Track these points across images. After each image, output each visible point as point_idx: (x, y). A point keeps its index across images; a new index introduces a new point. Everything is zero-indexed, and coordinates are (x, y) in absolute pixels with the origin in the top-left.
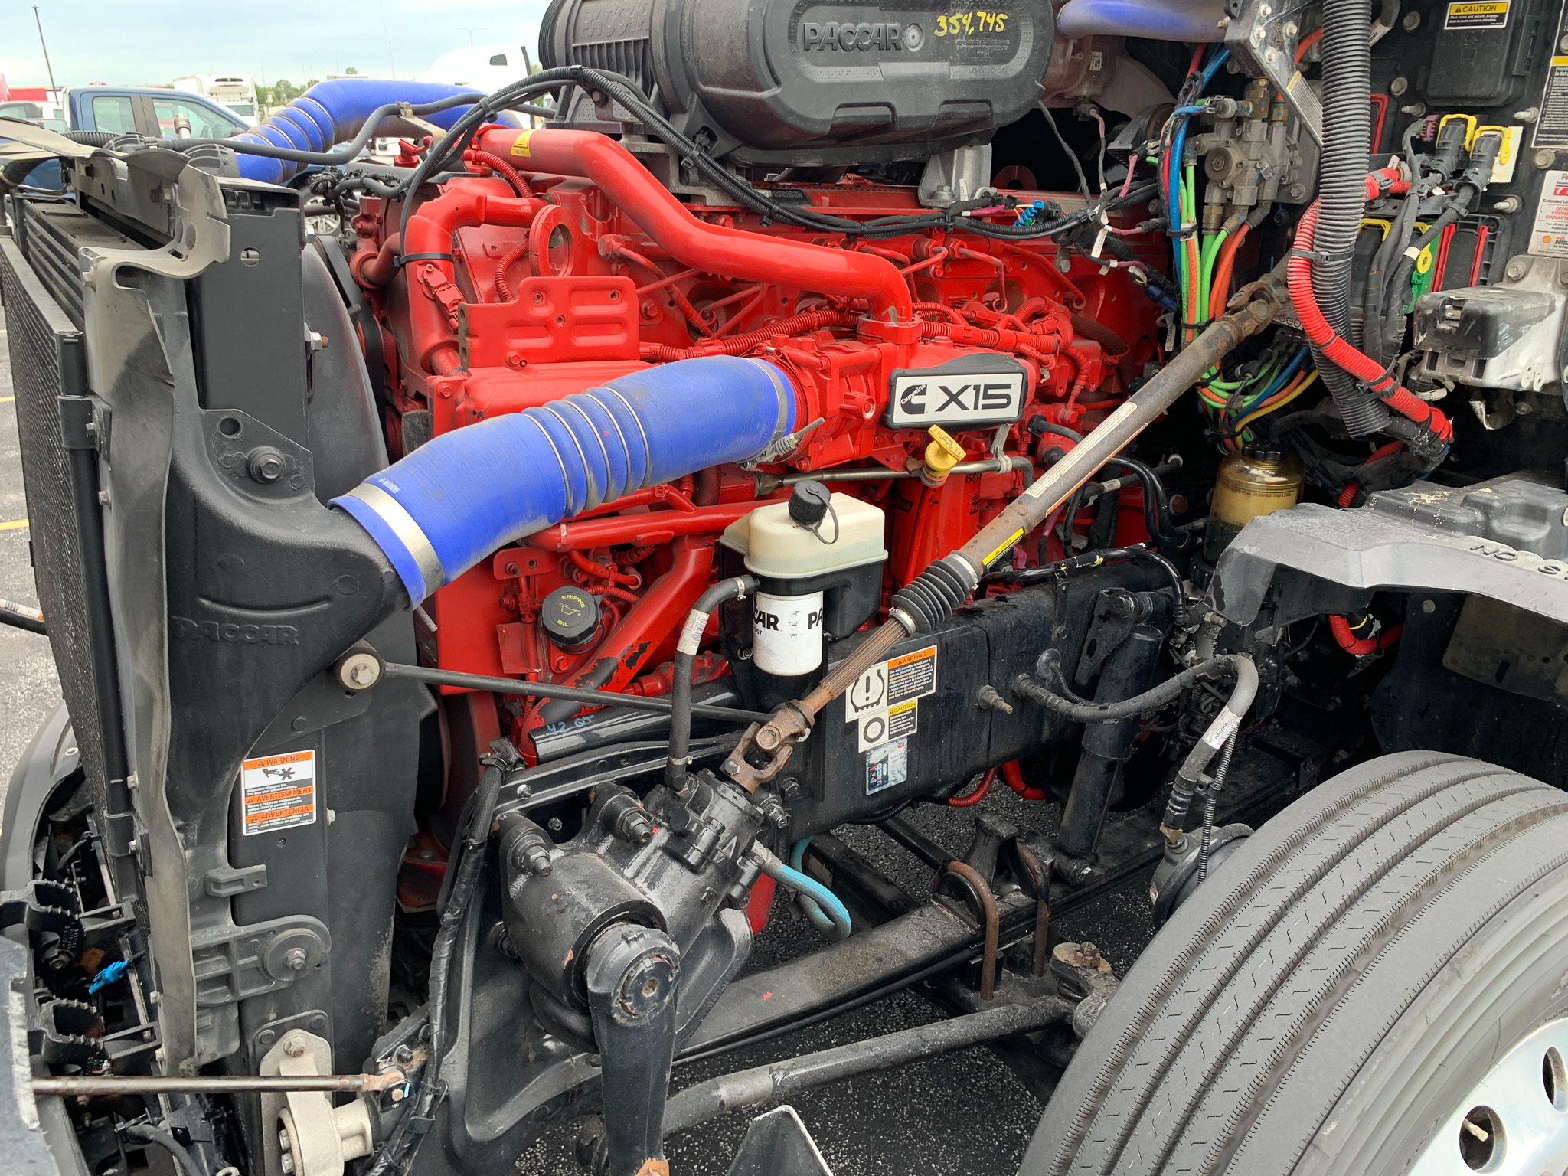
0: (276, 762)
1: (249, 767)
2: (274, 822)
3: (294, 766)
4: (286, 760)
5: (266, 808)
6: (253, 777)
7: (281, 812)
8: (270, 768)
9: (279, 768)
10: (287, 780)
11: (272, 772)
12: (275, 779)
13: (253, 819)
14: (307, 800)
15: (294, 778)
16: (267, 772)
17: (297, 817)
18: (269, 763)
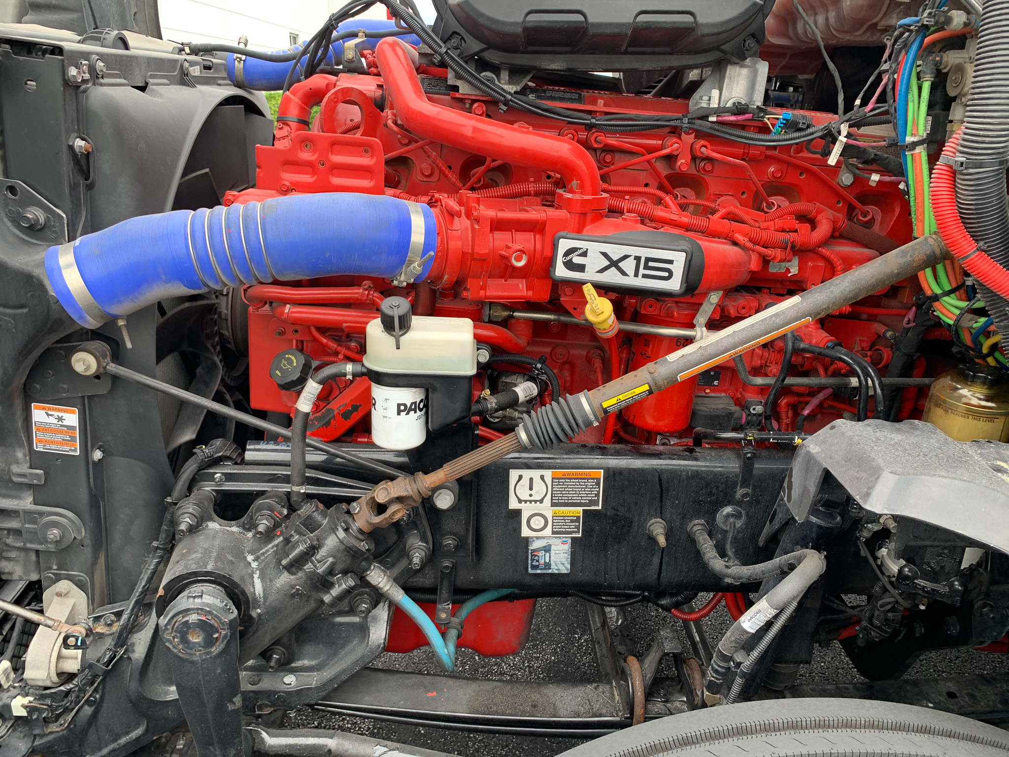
0: (53, 410)
1: (37, 408)
2: (53, 447)
3: (65, 415)
4: (59, 410)
5: (48, 436)
6: (39, 415)
7: (57, 442)
8: (50, 413)
9: (56, 414)
10: (60, 423)
11: (51, 415)
12: (52, 420)
13: (41, 441)
14: (73, 439)
15: (65, 423)
16: (48, 415)
17: (68, 448)
18: (50, 409)
